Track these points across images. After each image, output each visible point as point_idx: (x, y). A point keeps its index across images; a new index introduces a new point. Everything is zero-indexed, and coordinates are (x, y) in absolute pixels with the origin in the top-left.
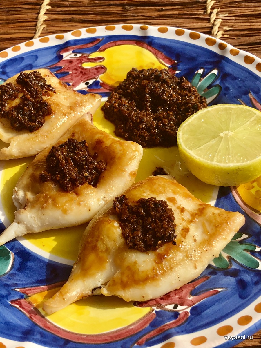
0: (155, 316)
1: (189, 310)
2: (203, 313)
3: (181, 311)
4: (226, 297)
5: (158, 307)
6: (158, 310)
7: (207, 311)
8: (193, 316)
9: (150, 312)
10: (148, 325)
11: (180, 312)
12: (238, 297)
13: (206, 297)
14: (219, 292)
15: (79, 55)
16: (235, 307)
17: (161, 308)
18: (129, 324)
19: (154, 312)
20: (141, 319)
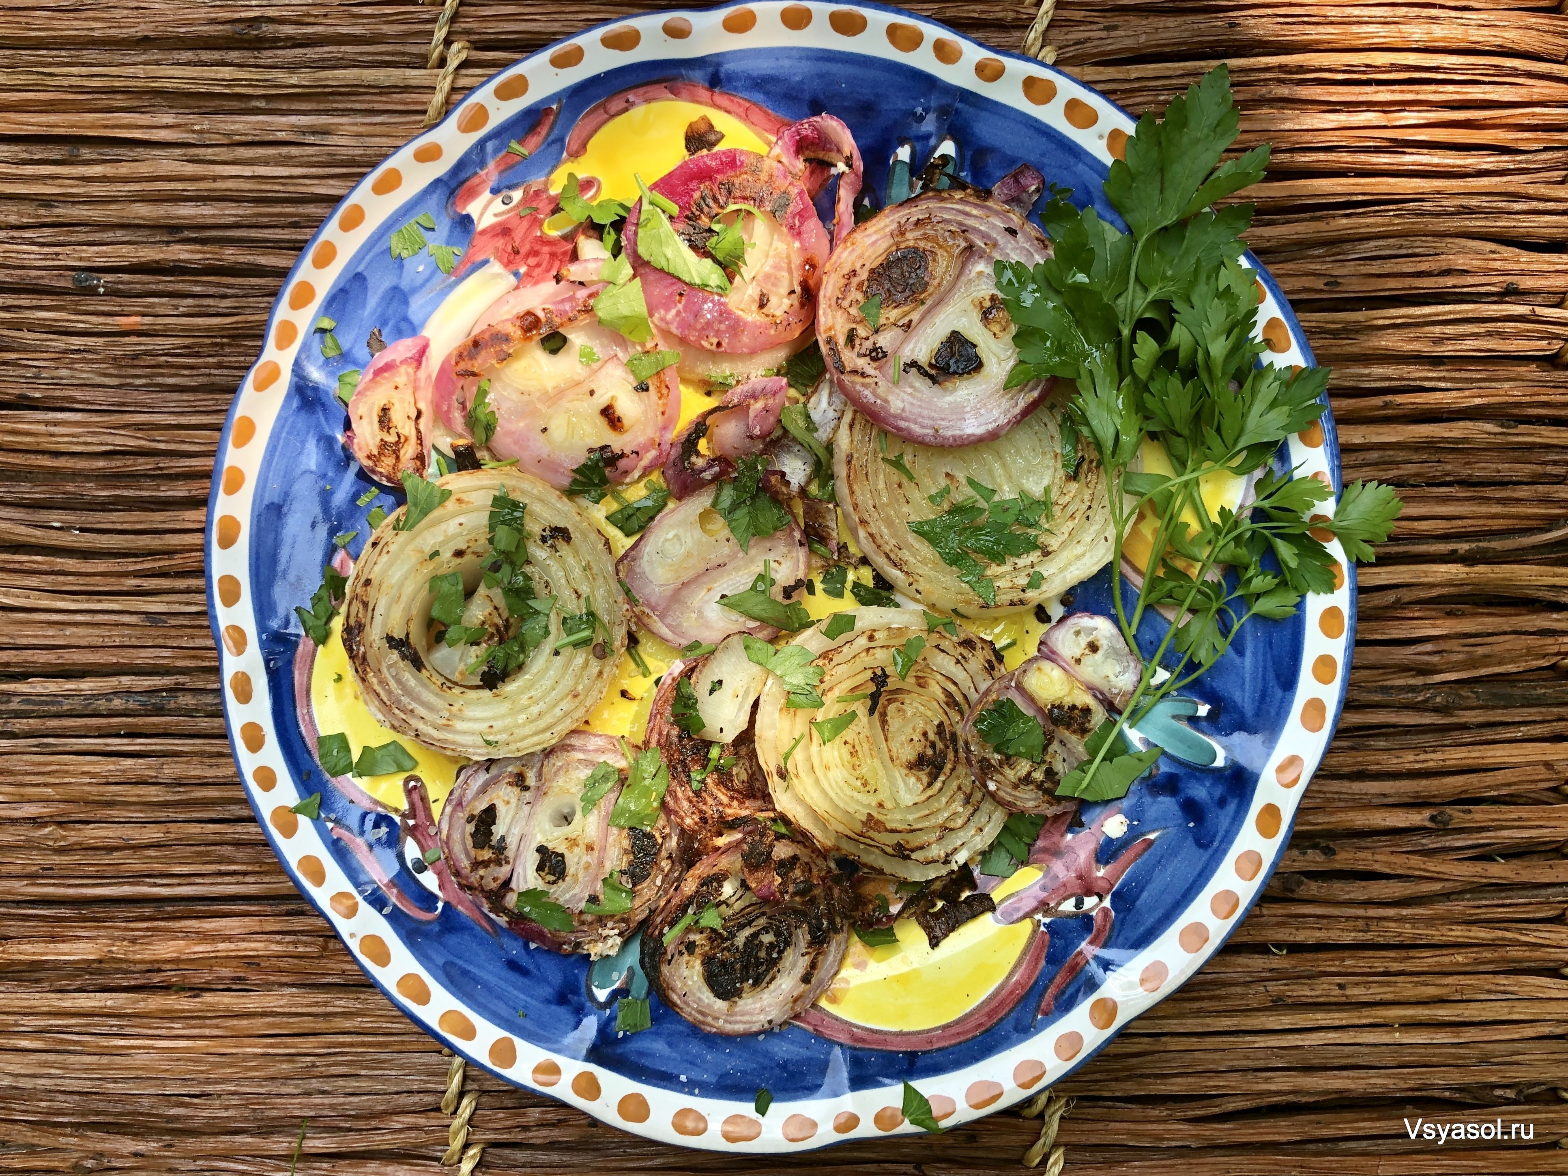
0: (1047, 937)
1: (1107, 903)
2: (1138, 903)
3: (1092, 909)
4: (1172, 851)
5: (1046, 913)
6: (1047, 920)
7: (1145, 895)
8: (1121, 916)
9: (1034, 932)
10: (1043, 963)
11: (1094, 913)
12: (1195, 848)
13: (1132, 861)
14: (1151, 843)
15: (517, 195)
16: (1196, 873)
17: (1052, 915)
18: (1006, 973)
19: (1042, 928)
20: (1024, 953)
